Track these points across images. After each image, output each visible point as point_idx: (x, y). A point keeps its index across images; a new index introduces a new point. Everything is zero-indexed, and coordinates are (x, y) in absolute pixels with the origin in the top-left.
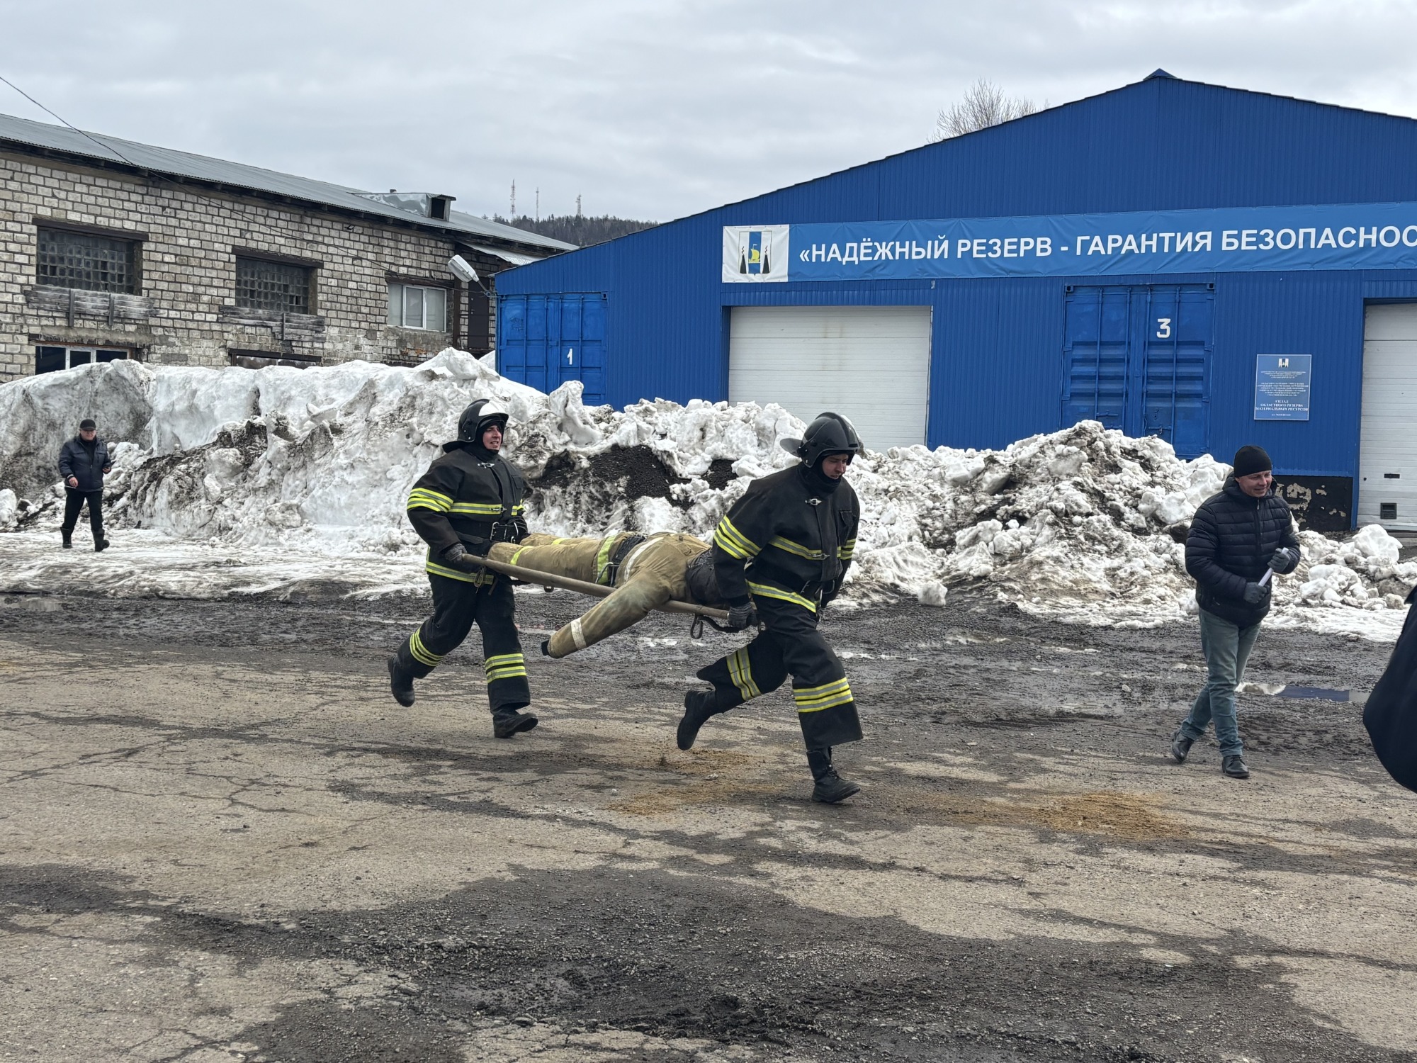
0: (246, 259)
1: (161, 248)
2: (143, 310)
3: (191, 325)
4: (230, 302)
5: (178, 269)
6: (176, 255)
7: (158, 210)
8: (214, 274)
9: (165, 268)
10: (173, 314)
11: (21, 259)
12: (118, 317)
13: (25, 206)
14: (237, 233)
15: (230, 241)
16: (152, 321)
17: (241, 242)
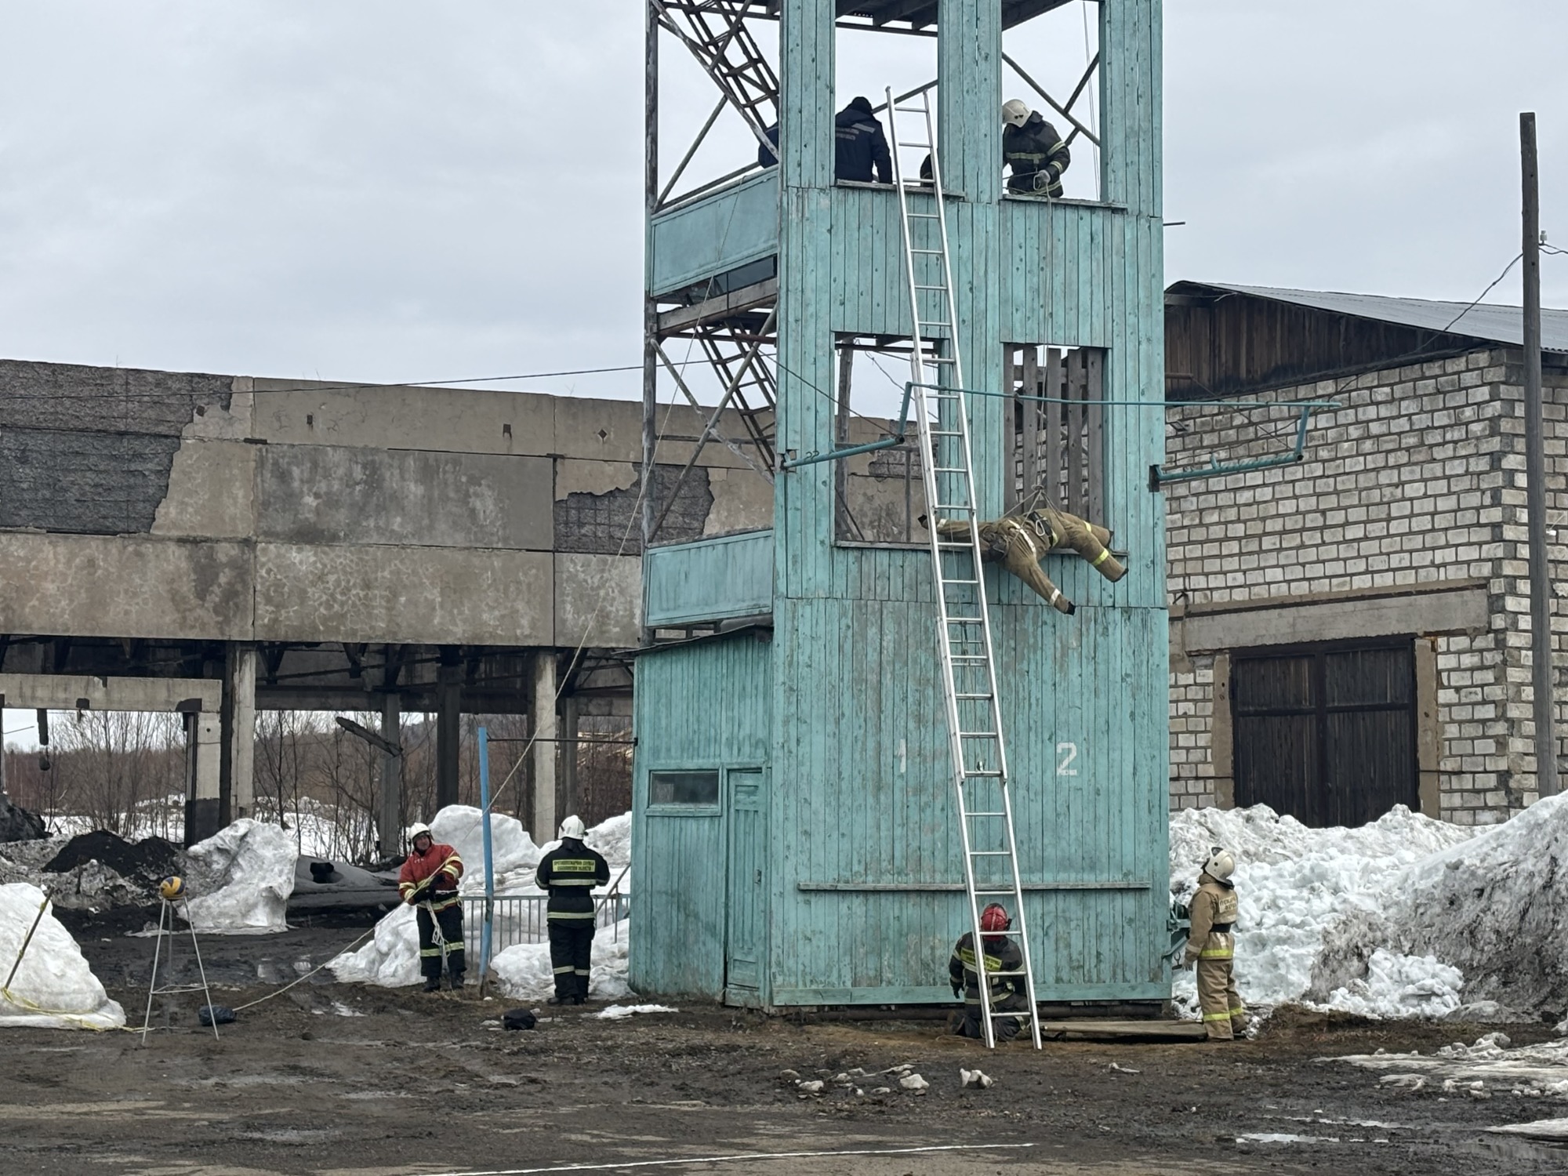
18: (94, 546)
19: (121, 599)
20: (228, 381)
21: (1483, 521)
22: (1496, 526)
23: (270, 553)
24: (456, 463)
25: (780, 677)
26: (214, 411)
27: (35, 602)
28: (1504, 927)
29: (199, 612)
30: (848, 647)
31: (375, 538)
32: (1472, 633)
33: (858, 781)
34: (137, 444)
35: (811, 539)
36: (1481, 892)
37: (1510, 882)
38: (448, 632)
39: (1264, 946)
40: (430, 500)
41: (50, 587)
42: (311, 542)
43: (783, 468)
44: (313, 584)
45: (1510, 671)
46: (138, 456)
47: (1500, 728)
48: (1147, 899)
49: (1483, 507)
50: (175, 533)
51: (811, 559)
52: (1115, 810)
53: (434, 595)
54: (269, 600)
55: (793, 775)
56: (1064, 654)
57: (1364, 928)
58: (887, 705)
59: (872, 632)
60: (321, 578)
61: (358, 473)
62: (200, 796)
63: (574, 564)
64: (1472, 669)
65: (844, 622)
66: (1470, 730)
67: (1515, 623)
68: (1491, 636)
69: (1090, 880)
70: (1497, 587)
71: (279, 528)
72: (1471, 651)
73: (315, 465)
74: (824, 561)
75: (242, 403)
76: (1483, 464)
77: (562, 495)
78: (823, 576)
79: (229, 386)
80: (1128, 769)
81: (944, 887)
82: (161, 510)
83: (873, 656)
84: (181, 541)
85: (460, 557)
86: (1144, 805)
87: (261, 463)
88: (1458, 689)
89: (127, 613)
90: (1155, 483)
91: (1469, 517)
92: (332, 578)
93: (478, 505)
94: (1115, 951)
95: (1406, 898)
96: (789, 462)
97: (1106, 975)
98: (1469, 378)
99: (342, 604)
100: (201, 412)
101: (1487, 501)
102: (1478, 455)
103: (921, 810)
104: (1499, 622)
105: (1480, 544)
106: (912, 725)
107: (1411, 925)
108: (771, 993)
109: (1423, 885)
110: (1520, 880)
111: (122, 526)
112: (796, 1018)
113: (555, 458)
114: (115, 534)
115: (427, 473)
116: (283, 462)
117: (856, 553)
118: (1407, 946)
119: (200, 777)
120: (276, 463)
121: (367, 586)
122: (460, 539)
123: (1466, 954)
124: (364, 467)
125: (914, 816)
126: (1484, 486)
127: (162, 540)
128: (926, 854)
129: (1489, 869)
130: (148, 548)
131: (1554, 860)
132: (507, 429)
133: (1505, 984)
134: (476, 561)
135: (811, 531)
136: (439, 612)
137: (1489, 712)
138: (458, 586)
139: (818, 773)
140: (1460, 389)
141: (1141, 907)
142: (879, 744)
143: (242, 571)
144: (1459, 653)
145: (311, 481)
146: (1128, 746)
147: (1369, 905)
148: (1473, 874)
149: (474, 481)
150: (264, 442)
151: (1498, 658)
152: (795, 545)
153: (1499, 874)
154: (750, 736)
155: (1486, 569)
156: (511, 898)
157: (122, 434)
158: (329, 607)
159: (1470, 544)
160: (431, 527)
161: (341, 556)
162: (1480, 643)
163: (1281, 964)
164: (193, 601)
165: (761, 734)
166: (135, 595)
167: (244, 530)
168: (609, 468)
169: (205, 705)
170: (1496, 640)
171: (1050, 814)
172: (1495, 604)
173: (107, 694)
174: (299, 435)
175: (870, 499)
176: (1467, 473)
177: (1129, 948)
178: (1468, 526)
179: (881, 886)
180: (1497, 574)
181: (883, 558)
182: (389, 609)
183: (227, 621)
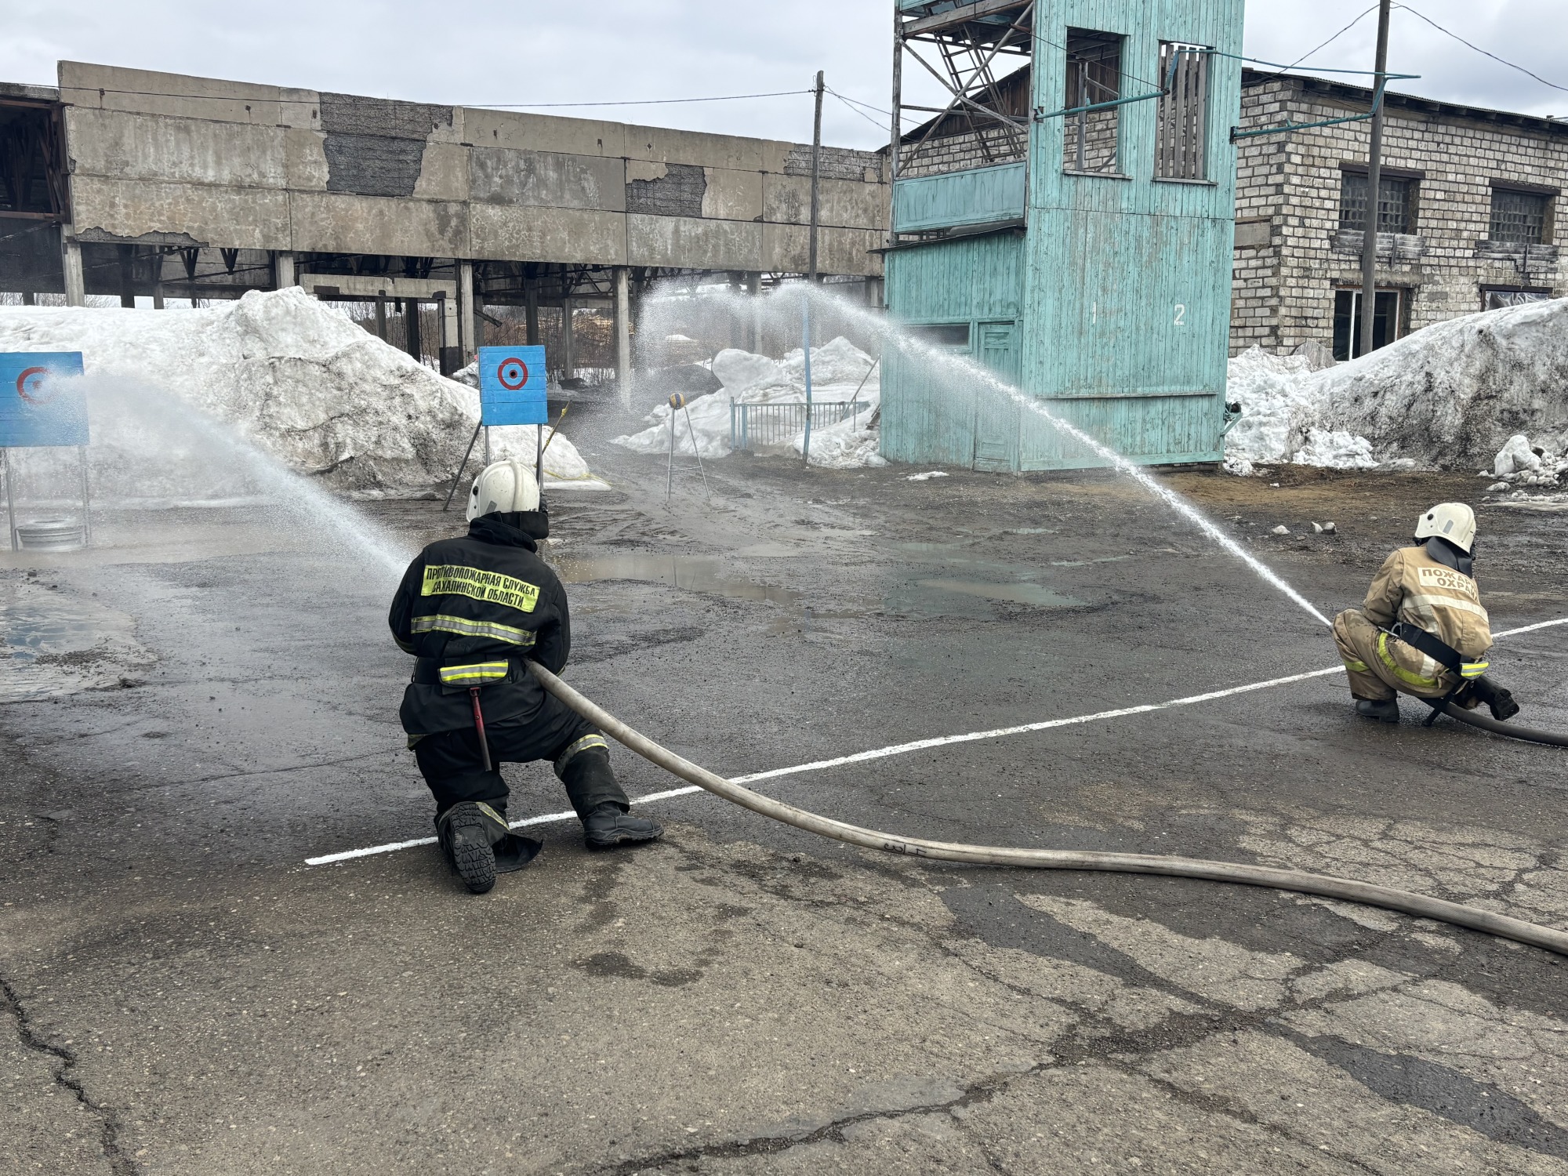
0: (1501, 190)
1: (1435, 185)
2: (1417, 249)
3: (1453, 262)
4: (1484, 236)
5: (1446, 206)
6: (1445, 191)
7: (1433, 146)
8: (1473, 208)
9: (1436, 206)
10: (1440, 252)
11: (1329, 204)
12: (1399, 258)
13: (1334, 151)
14: (1493, 164)
15: (1487, 173)
16: (1424, 260)
17: (1496, 174)
18: (382, 203)
19: (399, 234)
20: (450, 109)
21: (1270, 182)
22: (1279, 186)
23: (477, 209)
24: (574, 160)
25: (1030, 260)
26: (443, 126)
27: (352, 235)
28: (1394, 415)
29: (441, 242)
30: (1068, 240)
31: (532, 202)
32: (1258, 248)
33: (1070, 328)
34: (402, 145)
35: (1050, 168)
36: (1376, 394)
37: (1396, 388)
38: (573, 256)
39: (1250, 427)
40: (561, 181)
41: (360, 226)
42: (499, 203)
43: (1036, 119)
44: (501, 228)
45: (1282, 269)
46: (403, 151)
47: (1274, 302)
48: (1215, 400)
49: (1270, 174)
50: (426, 197)
51: (1050, 182)
52: (1201, 347)
53: (565, 235)
54: (478, 236)
55: (1035, 325)
56: (1181, 248)
57: (1303, 416)
58: (1087, 280)
59: (1081, 231)
60: (505, 224)
61: (522, 165)
62: (448, 345)
63: (636, 219)
64: (1257, 269)
65: (1066, 224)
66: (1254, 303)
67: (1286, 242)
68: (1271, 249)
69: (1188, 390)
70: (1277, 221)
71: (482, 195)
72: (1256, 258)
73: (499, 160)
74: (1056, 184)
75: (459, 120)
76: (1272, 149)
77: (629, 180)
78: (1055, 194)
79: (451, 112)
80: (1210, 321)
81: (1114, 396)
82: (417, 184)
83: (1080, 248)
84: (430, 201)
85: (578, 214)
86: (1216, 343)
87: (470, 157)
88: (1246, 280)
89: (402, 242)
90: (1233, 138)
91: (1261, 180)
92: (511, 225)
93: (586, 185)
94: (1196, 433)
95: (1326, 398)
96: (1040, 115)
97: (1192, 448)
98: (1264, 98)
99: (517, 239)
100: (436, 126)
101: (1274, 170)
102: (1269, 144)
103: (1103, 348)
104: (1277, 241)
105: (1267, 196)
106: (1100, 293)
107: (1330, 413)
108: (1019, 463)
109: (1336, 390)
110: (1403, 387)
111: (397, 192)
112: (1035, 478)
113: (625, 159)
114: (393, 196)
115: (559, 166)
116: (482, 157)
117: (1075, 179)
118: (1328, 426)
119: (447, 334)
120: (478, 158)
121: (530, 229)
122: (575, 203)
123: (1369, 430)
124: (525, 161)
125: (1099, 352)
126: (1271, 162)
127: (419, 200)
128: (1104, 375)
129: (1381, 380)
130: (411, 205)
131: (1429, 375)
132: (600, 142)
133: (1403, 448)
134: (586, 216)
135: (1050, 163)
136: (568, 245)
137: (1267, 292)
138: (577, 231)
139: (1049, 324)
140: (1259, 105)
141: (1211, 406)
142: (1082, 305)
143: (463, 219)
144: (1248, 259)
145: (497, 169)
146: (1210, 307)
147: (1304, 402)
148: (1371, 383)
149: (583, 171)
150: (471, 145)
151: (1275, 261)
152: (1042, 171)
153: (1388, 383)
154: (1001, 301)
155: (1271, 211)
156: (773, 405)
157: (394, 138)
158: (511, 241)
159: (1260, 196)
160: (562, 197)
161: (514, 212)
162: (1263, 253)
163: (1267, 438)
164: (438, 236)
165: (1012, 298)
166: (406, 231)
167: (463, 196)
168: (653, 166)
169: (448, 294)
170: (1275, 252)
171: (1169, 350)
172: (1276, 231)
173: (395, 287)
174: (489, 142)
175: (784, 187)
176: (1260, 154)
177: (1204, 431)
178: (1259, 186)
179: (1081, 395)
180: (1278, 213)
181: (1089, 181)
182: (542, 243)
183: (456, 247)
